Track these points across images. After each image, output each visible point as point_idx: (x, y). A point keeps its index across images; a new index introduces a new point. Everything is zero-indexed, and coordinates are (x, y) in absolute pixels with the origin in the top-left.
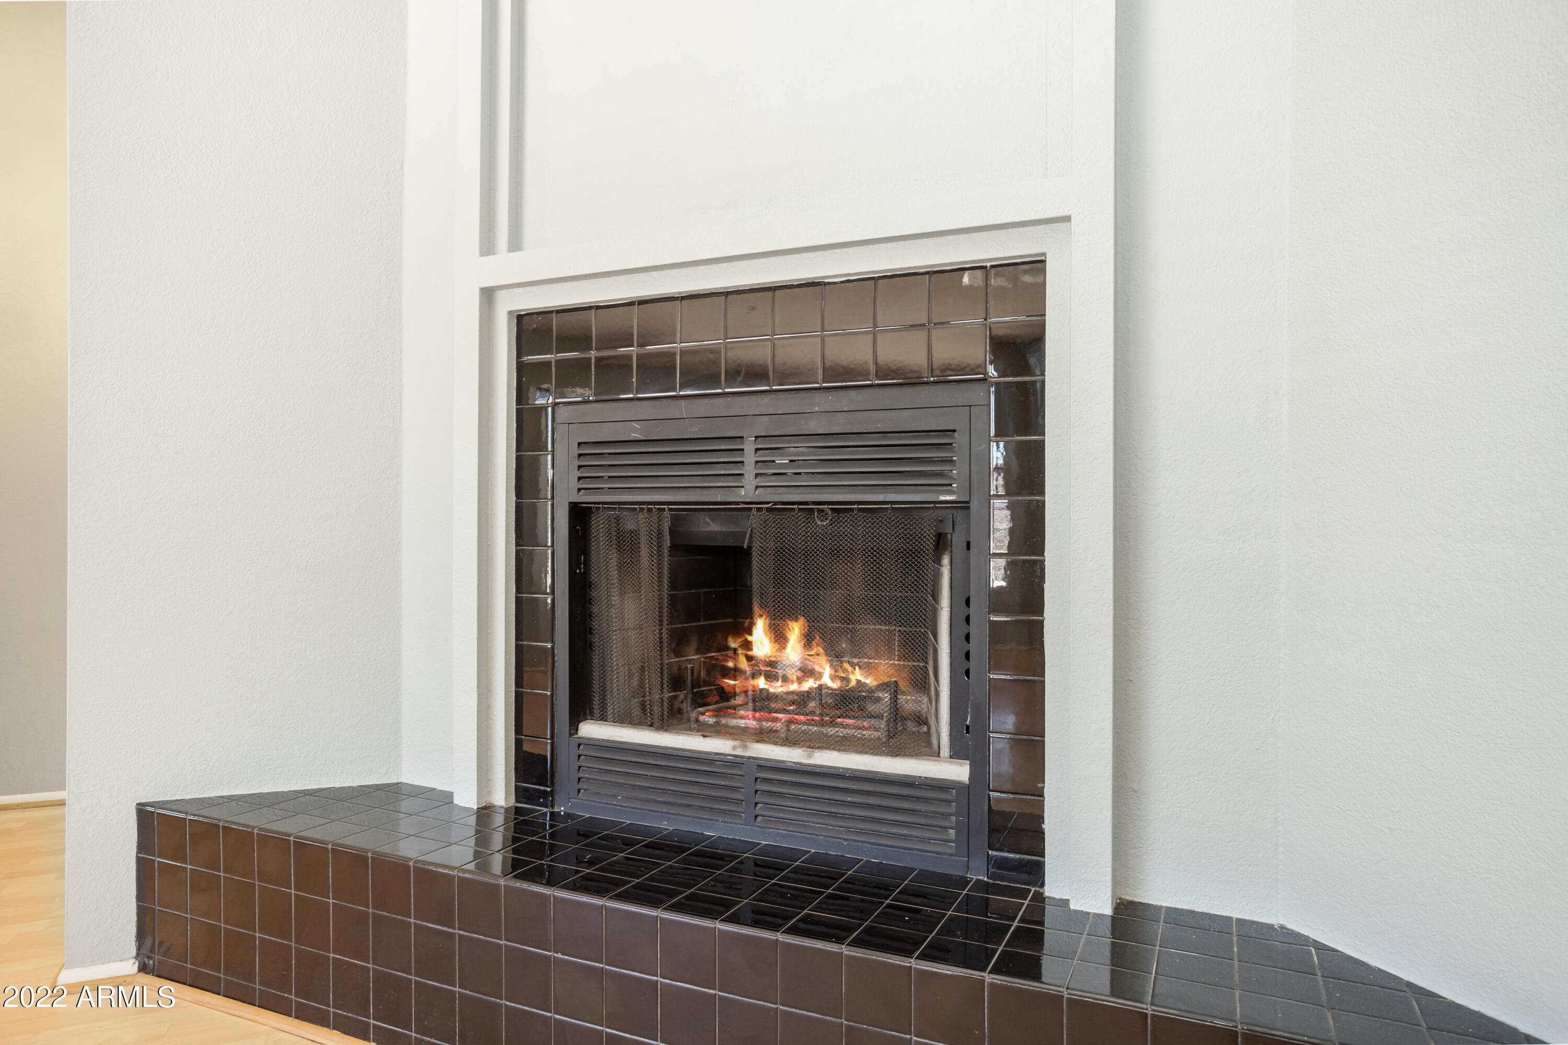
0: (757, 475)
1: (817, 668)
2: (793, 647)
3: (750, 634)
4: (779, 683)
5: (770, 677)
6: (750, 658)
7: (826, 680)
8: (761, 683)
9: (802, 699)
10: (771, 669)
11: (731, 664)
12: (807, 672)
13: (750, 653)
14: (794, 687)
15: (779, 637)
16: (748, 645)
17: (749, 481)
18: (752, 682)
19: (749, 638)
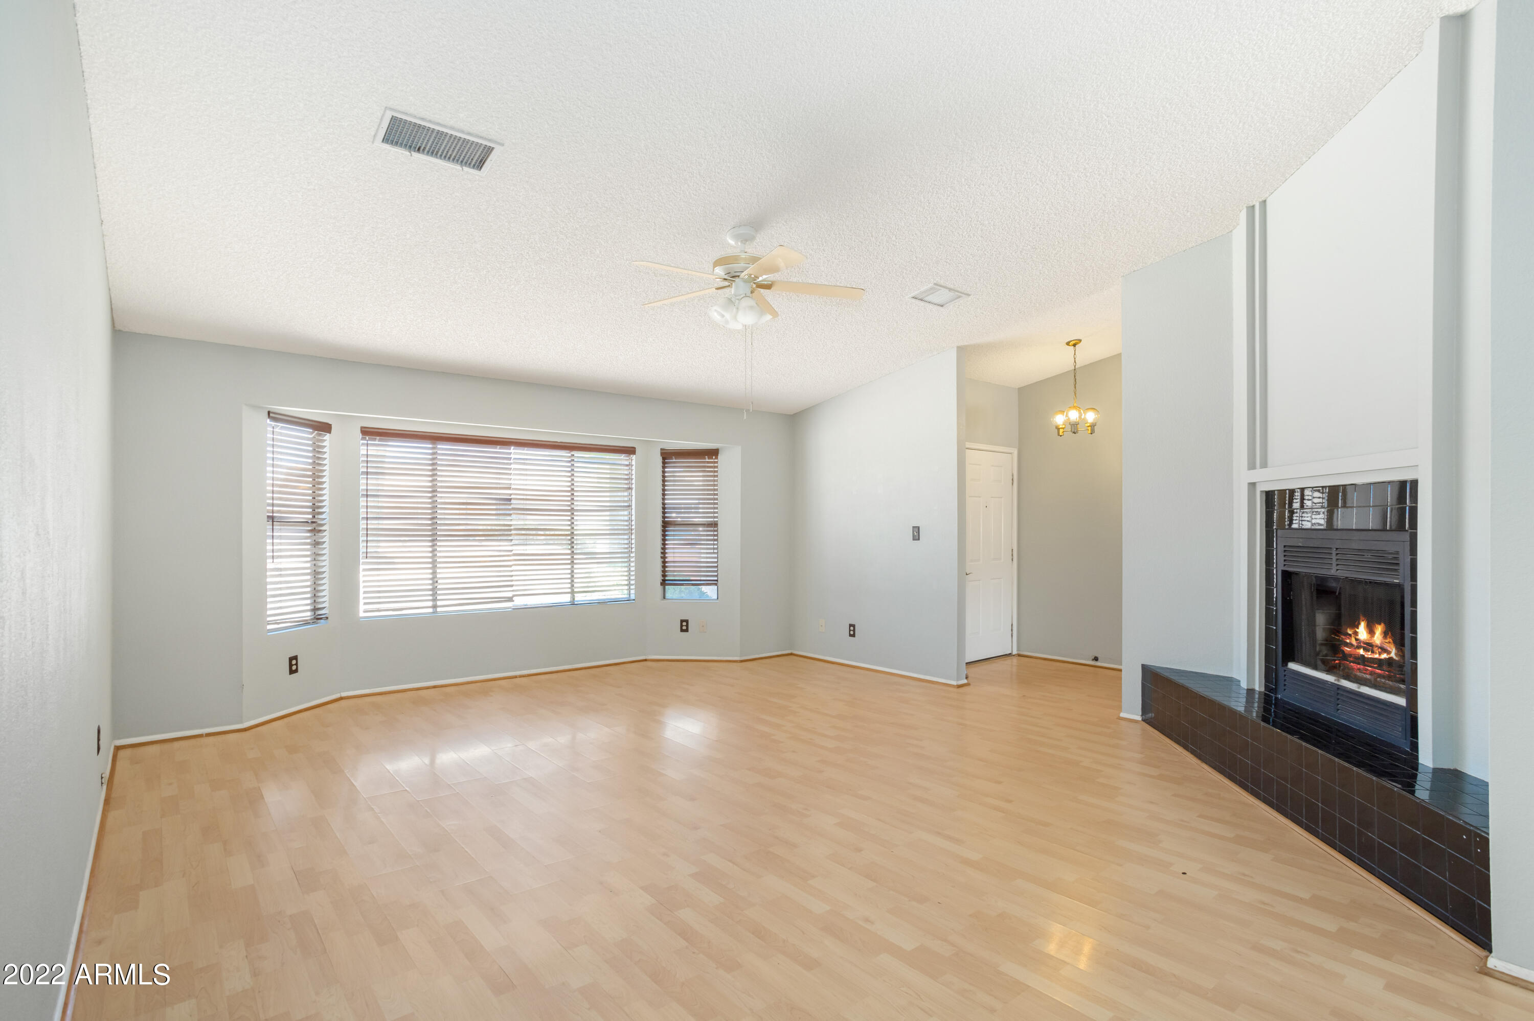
0: (1337, 565)
1: (1389, 649)
2: (1378, 637)
3: (1358, 628)
4: (1370, 653)
5: (1365, 650)
6: (1357, 640)
7: (1393, 655)
8: (1361, 652)
9: (1380, 662)
10: (1369, 646)
11: (1348, 641)
12: (1384, 650)
13: (1357, 637)
14: (1377, 656)
15: (1371, 632)
16: (1356, 633)
17: (1334, 567)
18: (1358, 651)
19: (1357, 630)
